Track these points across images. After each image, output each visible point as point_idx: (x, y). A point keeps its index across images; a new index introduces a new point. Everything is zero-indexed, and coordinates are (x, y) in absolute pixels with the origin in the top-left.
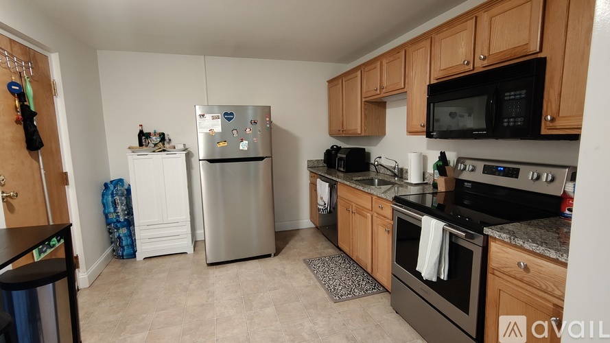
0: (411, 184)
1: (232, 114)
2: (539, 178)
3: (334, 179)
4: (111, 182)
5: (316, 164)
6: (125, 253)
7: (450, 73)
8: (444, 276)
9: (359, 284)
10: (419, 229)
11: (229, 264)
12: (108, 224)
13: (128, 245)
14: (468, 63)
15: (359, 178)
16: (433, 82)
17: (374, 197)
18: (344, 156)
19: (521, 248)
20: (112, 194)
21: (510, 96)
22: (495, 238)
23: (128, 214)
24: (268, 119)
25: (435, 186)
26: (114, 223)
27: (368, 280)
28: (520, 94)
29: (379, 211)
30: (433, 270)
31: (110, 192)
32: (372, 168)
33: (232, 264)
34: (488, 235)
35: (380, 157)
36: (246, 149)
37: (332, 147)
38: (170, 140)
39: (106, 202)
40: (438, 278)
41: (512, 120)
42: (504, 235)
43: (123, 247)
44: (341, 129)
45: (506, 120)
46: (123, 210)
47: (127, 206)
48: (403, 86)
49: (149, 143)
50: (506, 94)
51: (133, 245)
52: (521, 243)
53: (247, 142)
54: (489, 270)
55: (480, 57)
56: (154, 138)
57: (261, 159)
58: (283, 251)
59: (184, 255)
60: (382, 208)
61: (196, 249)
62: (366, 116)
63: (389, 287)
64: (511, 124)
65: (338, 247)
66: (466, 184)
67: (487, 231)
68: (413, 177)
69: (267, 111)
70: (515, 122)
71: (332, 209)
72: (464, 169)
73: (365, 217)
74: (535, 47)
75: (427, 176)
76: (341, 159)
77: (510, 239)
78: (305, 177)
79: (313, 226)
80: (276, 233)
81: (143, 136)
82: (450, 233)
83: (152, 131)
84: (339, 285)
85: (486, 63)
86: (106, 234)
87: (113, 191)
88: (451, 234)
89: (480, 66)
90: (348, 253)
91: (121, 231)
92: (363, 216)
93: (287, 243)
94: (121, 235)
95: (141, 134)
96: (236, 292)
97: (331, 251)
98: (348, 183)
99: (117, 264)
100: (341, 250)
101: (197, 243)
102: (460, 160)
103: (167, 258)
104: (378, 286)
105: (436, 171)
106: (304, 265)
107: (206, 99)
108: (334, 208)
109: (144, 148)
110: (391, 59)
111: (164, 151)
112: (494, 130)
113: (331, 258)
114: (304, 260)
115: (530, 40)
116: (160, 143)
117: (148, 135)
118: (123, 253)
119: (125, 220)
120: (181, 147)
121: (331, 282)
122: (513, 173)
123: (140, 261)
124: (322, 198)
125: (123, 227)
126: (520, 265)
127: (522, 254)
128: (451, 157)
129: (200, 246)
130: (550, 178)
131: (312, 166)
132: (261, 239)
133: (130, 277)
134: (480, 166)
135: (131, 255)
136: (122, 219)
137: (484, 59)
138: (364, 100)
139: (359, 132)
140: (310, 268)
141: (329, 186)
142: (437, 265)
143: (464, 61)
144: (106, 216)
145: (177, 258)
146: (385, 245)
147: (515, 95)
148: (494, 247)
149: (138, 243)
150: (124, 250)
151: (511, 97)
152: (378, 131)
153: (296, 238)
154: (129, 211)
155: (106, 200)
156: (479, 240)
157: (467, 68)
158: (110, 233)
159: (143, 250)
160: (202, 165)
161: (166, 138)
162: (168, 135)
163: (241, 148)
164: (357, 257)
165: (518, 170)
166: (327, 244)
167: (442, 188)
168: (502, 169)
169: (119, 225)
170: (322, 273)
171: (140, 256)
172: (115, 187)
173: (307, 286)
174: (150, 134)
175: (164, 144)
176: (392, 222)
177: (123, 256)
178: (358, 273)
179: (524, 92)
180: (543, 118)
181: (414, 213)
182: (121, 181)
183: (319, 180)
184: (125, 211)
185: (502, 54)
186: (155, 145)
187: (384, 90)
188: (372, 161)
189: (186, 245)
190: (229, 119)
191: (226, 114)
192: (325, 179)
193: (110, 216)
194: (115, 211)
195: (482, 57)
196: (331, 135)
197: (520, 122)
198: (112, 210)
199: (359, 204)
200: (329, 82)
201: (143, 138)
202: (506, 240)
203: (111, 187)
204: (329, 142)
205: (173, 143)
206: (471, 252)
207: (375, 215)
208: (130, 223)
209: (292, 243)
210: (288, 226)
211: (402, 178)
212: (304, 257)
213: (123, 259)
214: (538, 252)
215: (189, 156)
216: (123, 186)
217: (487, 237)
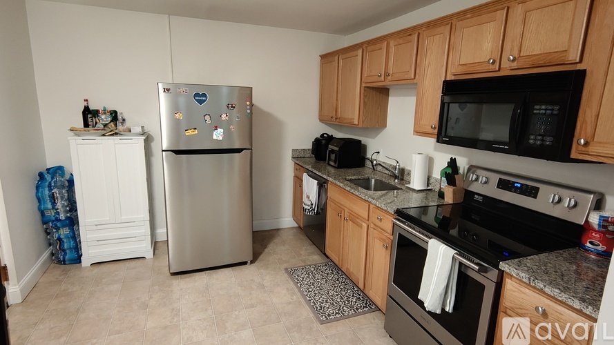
0: (413, 190)
1: (204, 95)
2: (560, 201)
3: (324, 176)
4: (48, 170)
5: (302, 154)
6: (67, 258)
7: (471, 69)
8: (449, 308)
9: (348, 301)
10: (425, 252)
11: (197, 274)
12: (45, 223)
13: (70, 248)
14: (493, 63)
15: (353, 178)
16: (449, 78)
17: (372, 206)
18: (337, 149)
19: (542, 292)
20: (50, 186)
21: (540, 109)
22: (512, 276)
23: (70, 211)
24: (248, 103)
25: (441, 195)
26: (53, 221)
27: (359, 296)
28: (552, 110)
29: (378, 222)
30: (438, 302)
31: (47, 184)
32: (368, 164)
33: (200, 273)
34: (503, 271)
35: (378, 152)
36: (221, 138)
37: (322, 135)
38: (124, 120)
39: (42, 196)
40: (443, 310)
41: (539, 138)
42: (523, 275)
43: (64, 251)
44: (333, 115)
45: (532, 137)
46: (63, 206)
47: (69, 201)
48: (413, 77)
49: (96, 123)
50: (536, 107)
51: (77, 248)
52: (542, 286)
53: (222, 130)
54: (501, 308)
55: (509, 58)
56: (103, 117)
57: (239, 151)
58: (261, 257)
59: (141, 260)
60: (381, 219)
61: (156, 251)
62: (365, 105)
63: (384, 309)
64: (539, 143)
65: (325, 254)
66: (476, 196)
67: (503, 266)
68: (417, 182)
69: (247, 93)
70: (542, 140)
71: (320, 211)
72: (477, 180)
73: (361, 226)
74: (574, 55)
75: (432, 181)
76: (332, 151)
77: (529, 280)
78: (288, 169)
79: (296, 225)
80: (253, 232)
81: (89, 114)
82: (460, 262)
83: (100, 108)
84: (326, 301)
85: (514, 65)
86: (43, 234)
87: (50, 183)
88: (461, 264)
89: (508, 68)
90: (337, 263)
91: (61, 231)
92: (357, 225)
93: (265, 247)
94: (62, 237)
95: (86, 111)
96: (206, 310)
97: (317, 258)
98: (341, 185)
99: (57, 271)
100: (328, 257)
101: (158, 245)
102: (472, 168)
103: (121, 264)
104: (369, 304)
105: (444, 179)
106: (286, 275)
107: (170, 70)
108: (322, 209)
109: (90, 128)
110: (401, 41)
111: (116, 134)
112: (518, 146)
113: (317, 267)
114: (286, 269)
115: (569, 47)
116: (112, 124)
117: (96, 113)
118: (64, 258)
119: (67, 218)
120: (139, 130)
121: (317, 298)
122: (532, 192)
123: (87, 267)
124: (308, 197)
125: (64, 226)
126: (538, 309)
127: (541, 297)
128: (463, 164)
129: (162, 248)
130: (573, 203)
131: (298, 157)
132: (236, 242)
133: (75, 289)
134: (495, 178)
135: (75, 260)
136: (62, 217)
137: (514, 60)
138: (364, 85)
139: (356, 122)
140: (293, 279)
141: (318, 184)
142: (443, 296)
143: (490, 59)
144: (42, 213)
145: (132, 263)
146: (382, 262)
147: (546, 110)
148: (509, 285)
149: (84, 246)
150: (65, 254)
151: (541, 111)
152: (378, 122)
153: (276, 240)
154: (72, 206)
155: (42, 193)
156: (493, 274)
157: (491, 67)
158: (48, 234)
159: (90, 254)
160: (166, 156)
161: (119, 117)
162: (122, 113)
163: (215, 137)
164: (348, 269)
165: (538, 189)
166: (312, 248)
167: (449, 199)
168: (519, 185)
169: (58, 224)
170: (307, 287)
171: (86, 261)
172: (53, 178)
173: (290, 303)
174: (97, 112)
175: (116, 125)
176: (392, 237)
177: (64, 261)
178: (347, 287)
179: (557, 107)
180: (575, 140)
181: (420, 232)
182: (60, 169)
183: (305, 175)
184: (67, 206)
185: (534, 58)
186: (105, 125)
187: (389, 78)
188: (369, 156)
189: (143, 248)
190: (201, 102)
191: (196, 95)
192: (313, 174)
193: (48, 214)
194: (54, 207)
195: (512, 58)
196: (322, 120)
197: (548, 141)
198: (49, 205)
199: (354, 210)
200: (323, 57)
201: (89, 116)
202: (525, 280)
203: (48, 177)
204: (319, 129)
205: (127, 124)
206: (482, 287)
207: (372, 225)
208: (73, 222)
209: (271, 247)
210: (267, 225)
211: (402, 180)
212: (286, 265)
213: (65, 264)
214: (560, 299)
215: (148, 140)
216: (63, 175)
217: (502, 273)
